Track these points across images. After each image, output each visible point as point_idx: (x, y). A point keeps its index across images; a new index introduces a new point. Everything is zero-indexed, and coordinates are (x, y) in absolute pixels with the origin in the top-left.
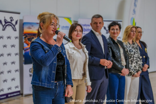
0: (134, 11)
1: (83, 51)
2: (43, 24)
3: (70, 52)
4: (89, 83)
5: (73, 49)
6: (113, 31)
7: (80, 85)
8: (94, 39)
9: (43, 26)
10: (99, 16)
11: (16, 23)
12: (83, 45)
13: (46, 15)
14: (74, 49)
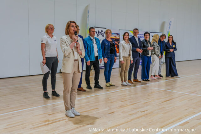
0: (169, 28)
1: (129, 44)
3: (123, 45)
4: (132, 59)
6: (146, 36)
7: (128, 59)
10: (137, 29)
11: (104, 33)
12: (129, 42)
14: (125, 43)
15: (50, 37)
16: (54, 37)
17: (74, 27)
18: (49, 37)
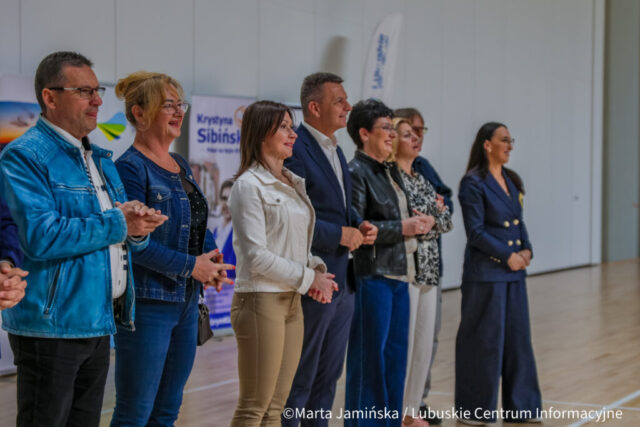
0: (379, 77)
2: (141, 110)
5: (272, 187)
8: (315, 157)
9: (140, 115)
12: (295, 177)
13: (143, 80)
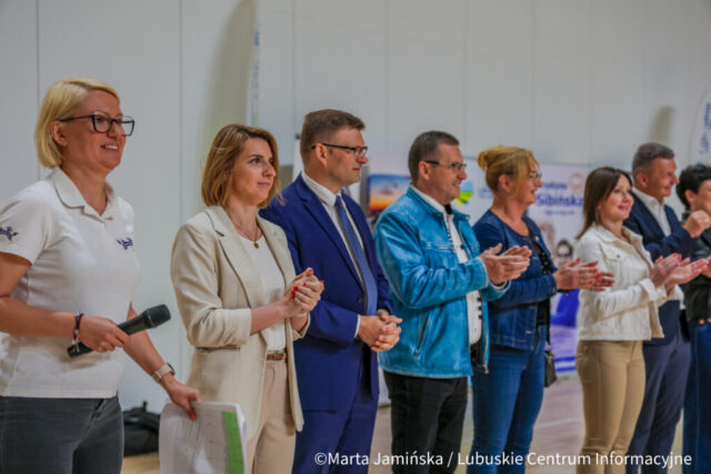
2: (508, 179)
5: (612, 244)
9: (507, 184)
12: (633, 235)
15: (89, 210)
16: (121, 206)
17: (264, 163)
18: (80, 200)
